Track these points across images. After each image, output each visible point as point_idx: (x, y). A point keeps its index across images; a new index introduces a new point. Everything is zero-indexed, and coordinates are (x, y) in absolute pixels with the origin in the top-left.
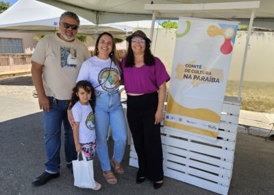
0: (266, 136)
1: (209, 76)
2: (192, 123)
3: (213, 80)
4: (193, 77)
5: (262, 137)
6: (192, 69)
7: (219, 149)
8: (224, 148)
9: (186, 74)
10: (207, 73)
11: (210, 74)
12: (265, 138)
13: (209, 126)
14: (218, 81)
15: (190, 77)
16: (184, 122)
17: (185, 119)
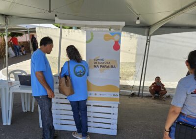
0: (129, 94)
1: (109, 65)
2: (103, 95)
3: (112, 67)
4: (99, 66)
5: (127, 95)
6: (98, 61)
7: (110, 108)
8: (112, 107)
9: (95, 64)
10: (107, 63)
11: (109, 63)
12: (129, 96)
13: (114, 95)
14: (115, 67)
15: (98, 66)
16: (98, 95)
17: (98, 93)
